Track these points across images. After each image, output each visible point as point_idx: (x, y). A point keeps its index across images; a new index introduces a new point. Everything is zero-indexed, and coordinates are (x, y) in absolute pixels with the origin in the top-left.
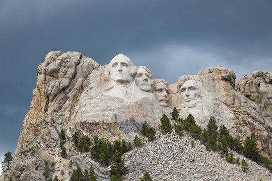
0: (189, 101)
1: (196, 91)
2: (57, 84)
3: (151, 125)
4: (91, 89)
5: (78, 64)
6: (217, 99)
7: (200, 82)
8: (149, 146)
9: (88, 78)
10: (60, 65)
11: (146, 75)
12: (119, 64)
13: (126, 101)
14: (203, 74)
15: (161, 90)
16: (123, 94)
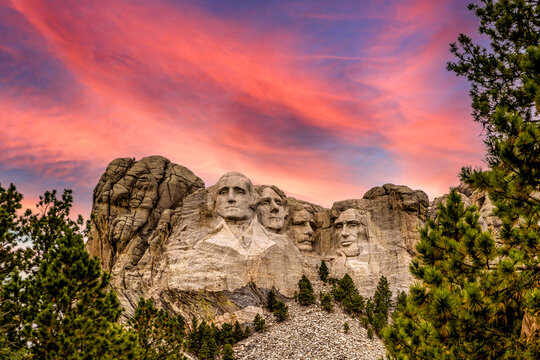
0: (348, 245)
1: (361, 229)
2: (129, 222)
3: (283, 291)
4: (184, 230)
5: (162, 180)
6: (395, 243)
7: (368, 213)
8: (277, 331)
9: (179, 209)
10: (132, 185)
11: (276, 201)
12: (231, 190)
13: (241, 253)
14: (373, 198)
15: (302, 224)
16: (237, 241)
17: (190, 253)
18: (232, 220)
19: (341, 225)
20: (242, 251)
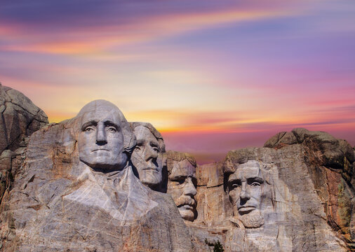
0: (247, 212)
1: (265, 189)
4: (31, 180)
6: (311, 212)
7: (275, 168)
9: (21, 151)
11: (152, 145)
12: (101, 126)
13: (115, 216)
14: (279, 147)
16: (108, 200)
17: (44, 213)
18: (100, 168)
19: (239, 182)
20: (115, 214)
